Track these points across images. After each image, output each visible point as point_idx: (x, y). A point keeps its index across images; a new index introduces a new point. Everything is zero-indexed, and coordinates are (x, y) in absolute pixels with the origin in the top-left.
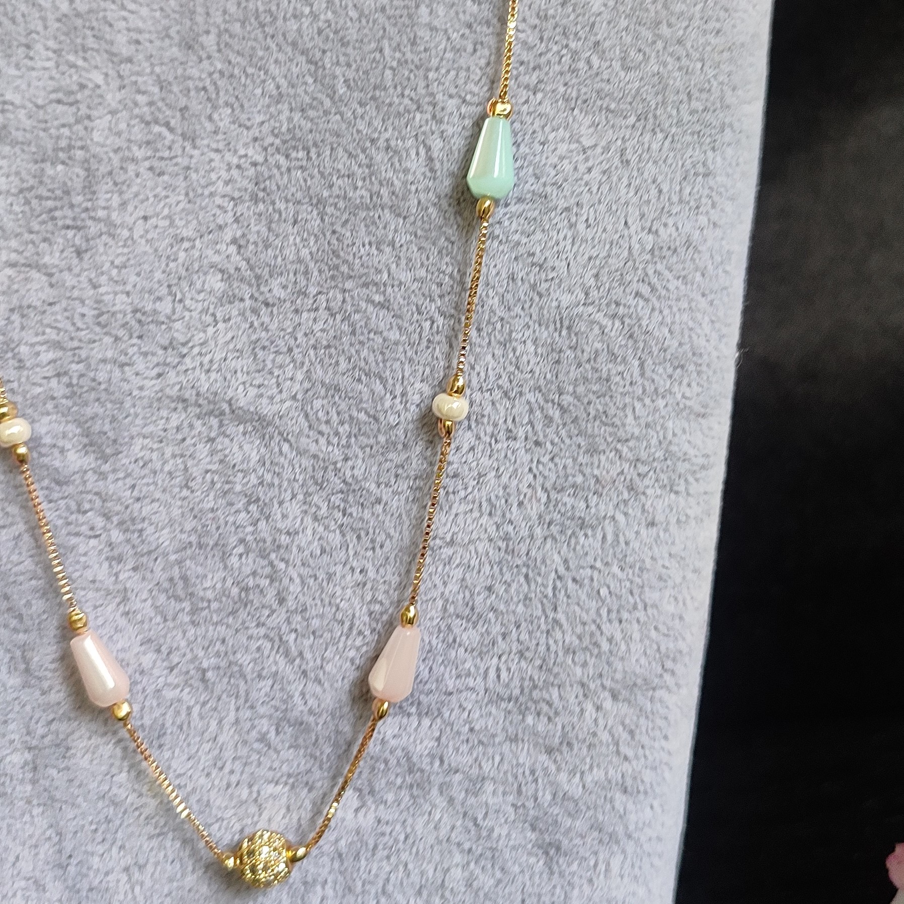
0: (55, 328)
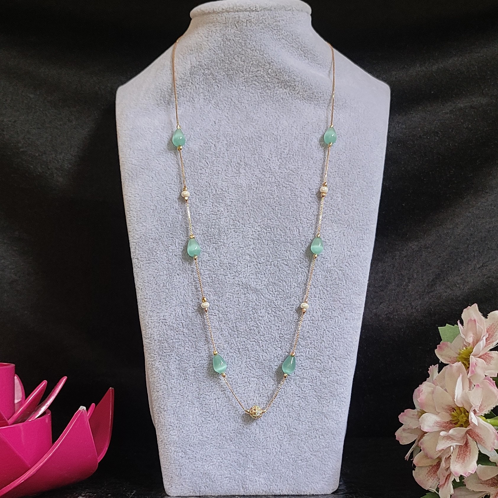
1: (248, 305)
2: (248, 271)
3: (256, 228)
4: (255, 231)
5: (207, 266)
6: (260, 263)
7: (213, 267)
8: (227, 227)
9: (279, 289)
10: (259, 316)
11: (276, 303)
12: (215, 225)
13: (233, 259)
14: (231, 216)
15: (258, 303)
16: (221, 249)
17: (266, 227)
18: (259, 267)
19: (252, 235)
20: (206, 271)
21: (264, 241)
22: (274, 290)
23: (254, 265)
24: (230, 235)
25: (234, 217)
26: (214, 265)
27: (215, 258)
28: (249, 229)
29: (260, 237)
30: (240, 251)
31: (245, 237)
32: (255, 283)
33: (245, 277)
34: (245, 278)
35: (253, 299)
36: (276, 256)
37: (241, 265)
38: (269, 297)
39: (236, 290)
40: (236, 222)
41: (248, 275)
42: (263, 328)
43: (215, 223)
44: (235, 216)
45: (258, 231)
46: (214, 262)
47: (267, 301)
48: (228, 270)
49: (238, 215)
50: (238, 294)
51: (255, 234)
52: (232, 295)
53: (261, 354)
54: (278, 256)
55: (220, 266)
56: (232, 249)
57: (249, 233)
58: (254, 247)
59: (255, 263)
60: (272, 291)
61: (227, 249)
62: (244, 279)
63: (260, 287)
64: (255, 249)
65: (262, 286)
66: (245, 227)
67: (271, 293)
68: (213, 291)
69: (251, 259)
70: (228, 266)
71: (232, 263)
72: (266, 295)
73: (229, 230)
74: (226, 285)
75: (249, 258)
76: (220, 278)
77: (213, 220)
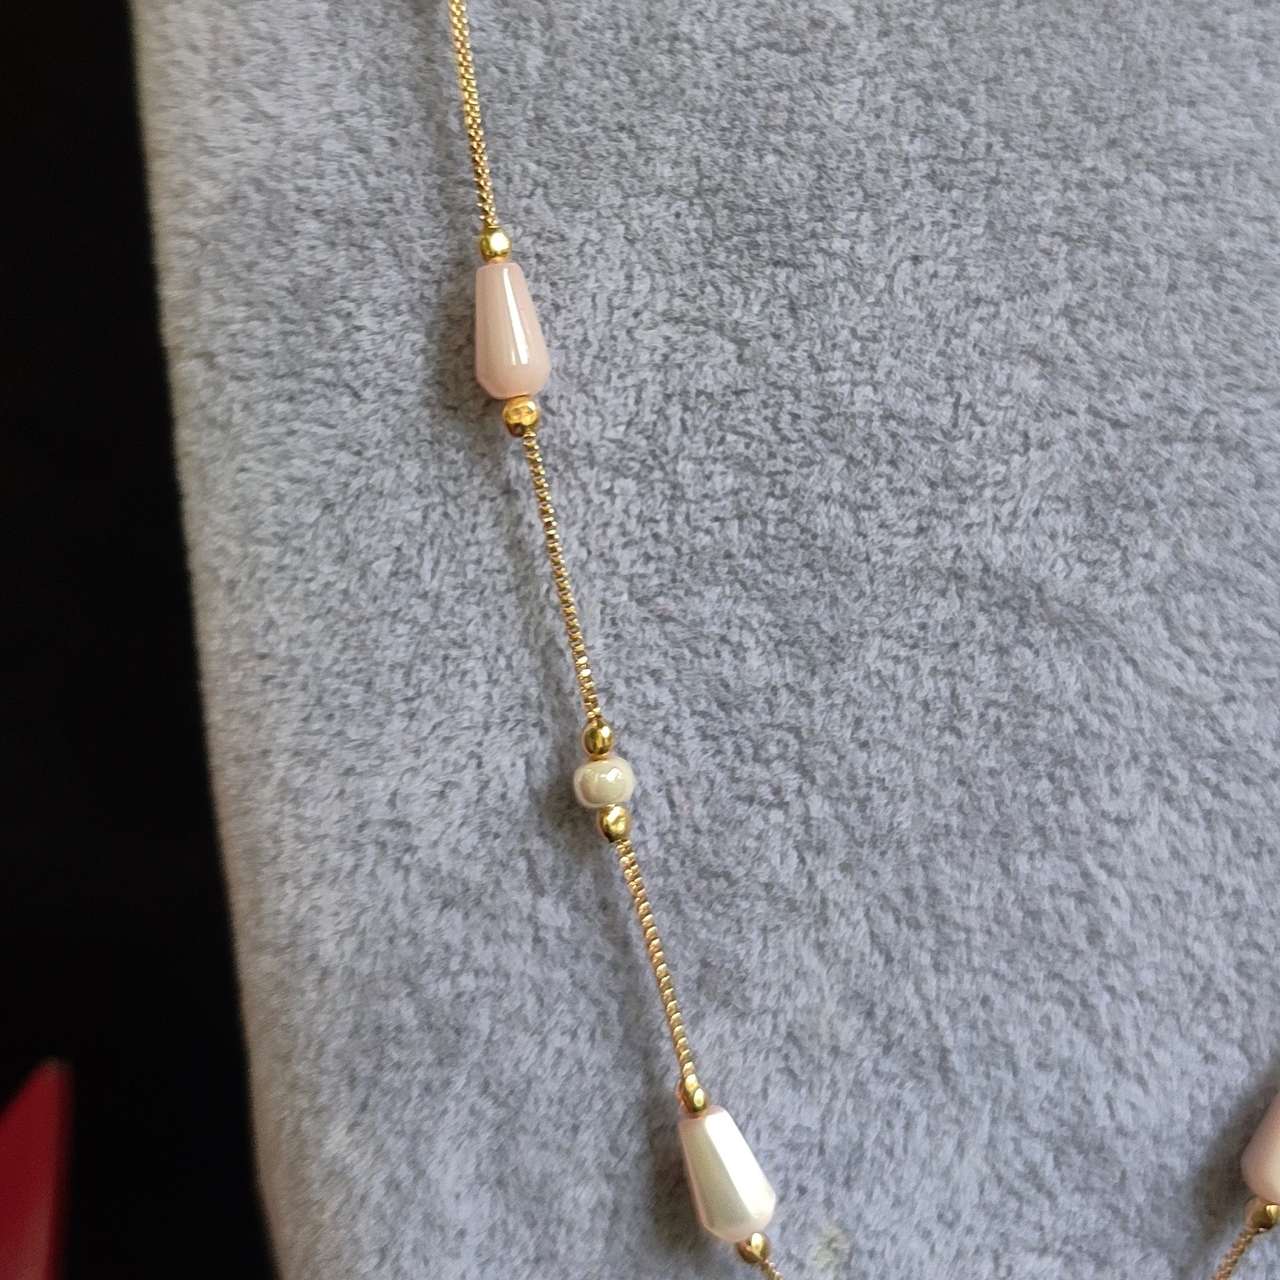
0: (745, 434)
1: (1023, 733)
2: (1034, 480)
3: (1089, 163)
4: (1082, 186)
5: (730, 437)
6: (1116, 424)
7: (773, 438)
8: (878, 146)
9: (1250, 623)
10: (1104, 814)
11: (1229, 724)
12: (790, 126)
13: (918, 388)
14: (910, 65)
15: (1094, 722)
16: (835, 308)
17: (1161, 153)
18: (1114, 450)
19: (1059, 212)
20: (720, 467)
21: (1150, 258)
22: (1216, 628)
23: (1073, 435)
24: (902, 207)
25: (925, 74)
26: (777, 430)
27: (787, 377)
28: (1037, 163)
29: (1122, 230)
30: (976, 327)
31: (1012, 220)
32: (1081, 571)
33: (1005, 521)
34: (1007, 530)
35: (1060, 687)
36: (1236, 371)
37: (978, 430)
38: (1174, 676)
39: (940, 614)
40: (943, 109)
41: (1028, 505)
42: (1125, 901)
43: (791, 111)
44: (935, 66)
45: (1108, 185)
46: (780, 405)
47: (1163, 702)
48: (885, 468)
49: (956, 61)
50: (955, 645)
51: (1081, 208)
52: (903, 653)
53: (1098, 1090)
54: (1252, 375)
55: (822, 433)
56: (915, 311)
57: (1038, 198)
58: (1076, 298)
59: (1084, 420)
60: (1203, 635)
61: (878, 311)
62: (998, 541)
63: (1115, 603)
64: (1080, 315)
65: (1129, 592)
66: (1007, 146)
67: (1195, 643)
68: (769, 617)
69: (1053, 386)
70: (884, 437)
71: (914, 411)
72: (1161, 662)
73: (897, 172)
74: (862, 577)
75: (1036, 383)
76: (821, 522)
77: (779, 88)
